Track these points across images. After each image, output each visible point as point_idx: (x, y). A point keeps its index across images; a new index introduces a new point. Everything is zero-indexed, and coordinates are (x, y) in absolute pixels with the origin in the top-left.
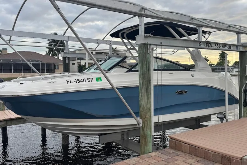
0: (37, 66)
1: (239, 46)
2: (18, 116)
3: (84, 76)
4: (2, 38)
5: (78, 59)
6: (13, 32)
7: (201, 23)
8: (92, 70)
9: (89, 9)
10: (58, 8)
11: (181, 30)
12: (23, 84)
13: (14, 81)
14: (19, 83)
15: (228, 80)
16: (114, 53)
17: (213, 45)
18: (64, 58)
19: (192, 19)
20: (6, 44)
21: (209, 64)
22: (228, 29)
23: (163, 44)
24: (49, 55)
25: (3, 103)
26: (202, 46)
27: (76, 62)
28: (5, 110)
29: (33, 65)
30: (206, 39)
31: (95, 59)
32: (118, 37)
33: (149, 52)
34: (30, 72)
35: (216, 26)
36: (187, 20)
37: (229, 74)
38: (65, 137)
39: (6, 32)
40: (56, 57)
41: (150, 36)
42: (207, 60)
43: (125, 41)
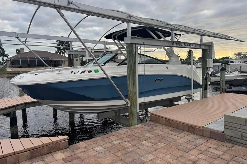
0: (48, 62)
1: (202, 45)
2: (34, 100)
3: (85, 68)
4: (19, 40)
5: (80, 56)
6: (27, 35)
7: (174, 28)
8: (92, 64)
9: (87, 16)
10: (63, 15)
11: (159, 33)
12: (37, 75)
13: (30, 73)
14: (34, 74)
15: (194, 71)
16: (108, 52)
17: (183, 45)
18: (69, 55)
19: (167, 24)
20: (22, 44)
21: (180, 59)
22: (194, 32)
23: (145, 44)
24: (58, 53)
25: (22, 90)
26: (175, 45)
27: (78, 58)
28: (24, 96)
29: (45, 61)
30: (178, 40)
31: (94, 56)
32: (111, 38)
33: (134, 50)
34: (43, 67)
35: (185, 30)
36: (163, 25)
37: (194, 66)
38: (72, 115)
39: (22, 35)
40: (63, 55)
41: (135, 38)
42: (179, 57)
43: (117, 41)
